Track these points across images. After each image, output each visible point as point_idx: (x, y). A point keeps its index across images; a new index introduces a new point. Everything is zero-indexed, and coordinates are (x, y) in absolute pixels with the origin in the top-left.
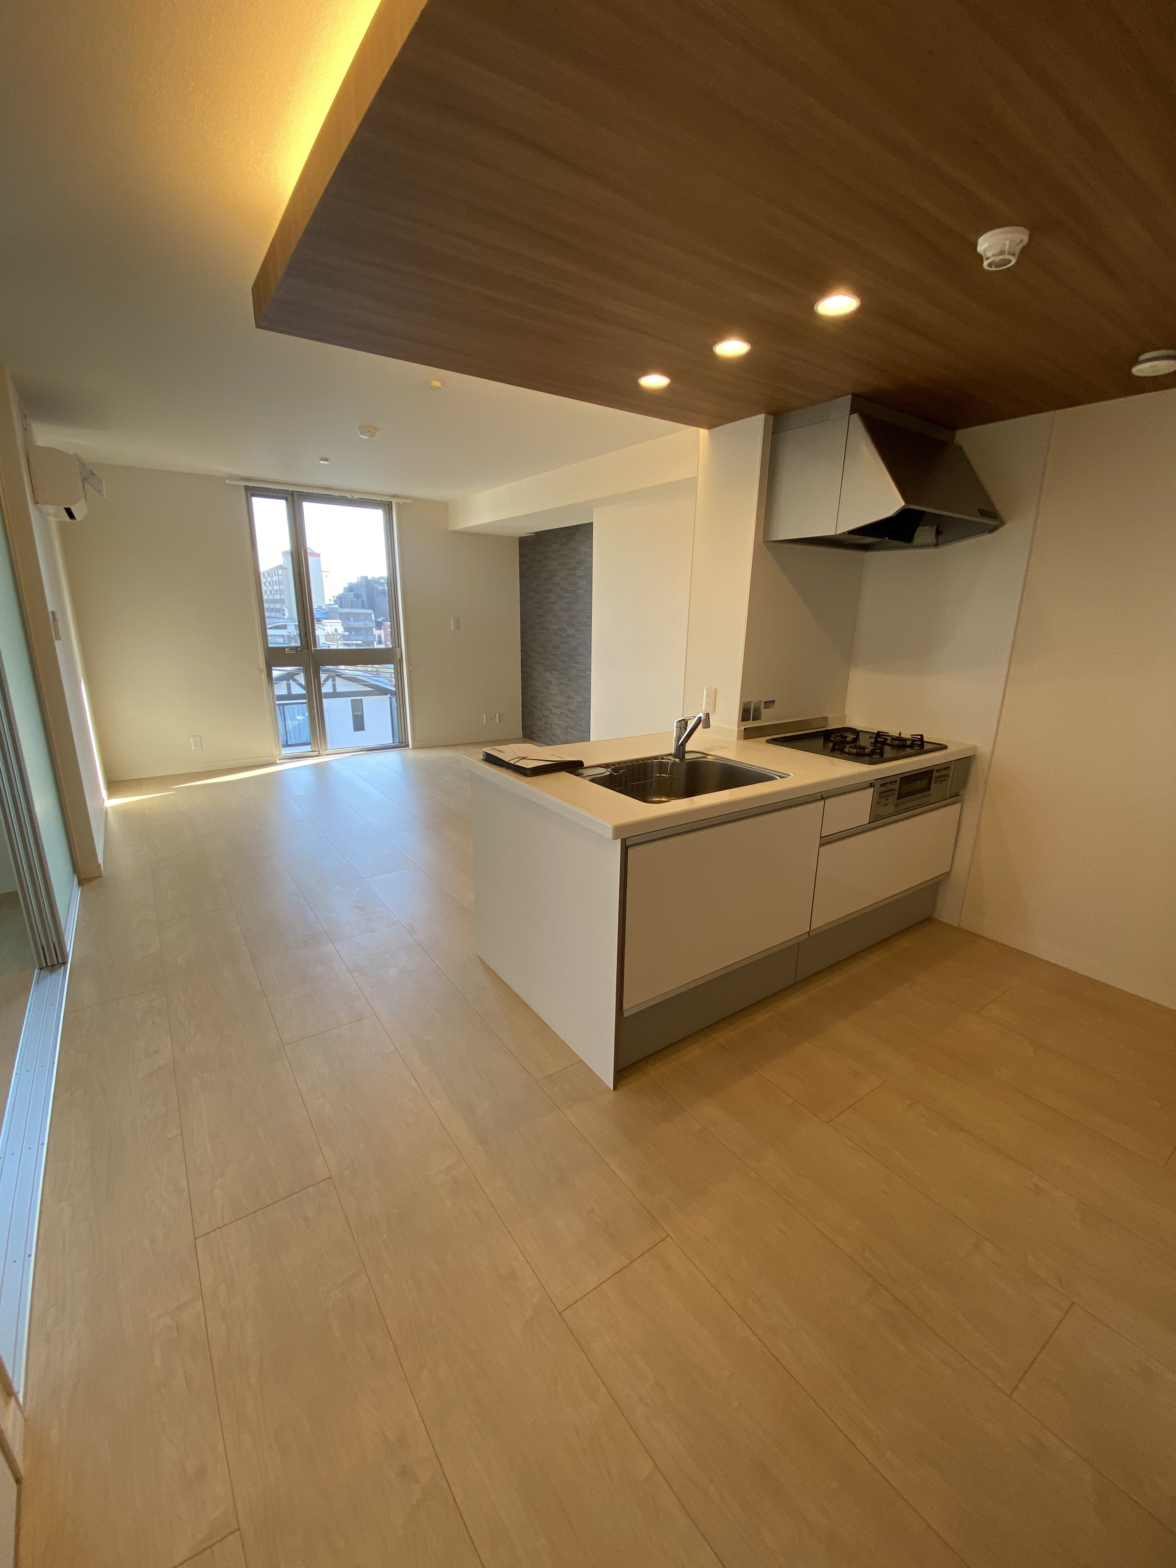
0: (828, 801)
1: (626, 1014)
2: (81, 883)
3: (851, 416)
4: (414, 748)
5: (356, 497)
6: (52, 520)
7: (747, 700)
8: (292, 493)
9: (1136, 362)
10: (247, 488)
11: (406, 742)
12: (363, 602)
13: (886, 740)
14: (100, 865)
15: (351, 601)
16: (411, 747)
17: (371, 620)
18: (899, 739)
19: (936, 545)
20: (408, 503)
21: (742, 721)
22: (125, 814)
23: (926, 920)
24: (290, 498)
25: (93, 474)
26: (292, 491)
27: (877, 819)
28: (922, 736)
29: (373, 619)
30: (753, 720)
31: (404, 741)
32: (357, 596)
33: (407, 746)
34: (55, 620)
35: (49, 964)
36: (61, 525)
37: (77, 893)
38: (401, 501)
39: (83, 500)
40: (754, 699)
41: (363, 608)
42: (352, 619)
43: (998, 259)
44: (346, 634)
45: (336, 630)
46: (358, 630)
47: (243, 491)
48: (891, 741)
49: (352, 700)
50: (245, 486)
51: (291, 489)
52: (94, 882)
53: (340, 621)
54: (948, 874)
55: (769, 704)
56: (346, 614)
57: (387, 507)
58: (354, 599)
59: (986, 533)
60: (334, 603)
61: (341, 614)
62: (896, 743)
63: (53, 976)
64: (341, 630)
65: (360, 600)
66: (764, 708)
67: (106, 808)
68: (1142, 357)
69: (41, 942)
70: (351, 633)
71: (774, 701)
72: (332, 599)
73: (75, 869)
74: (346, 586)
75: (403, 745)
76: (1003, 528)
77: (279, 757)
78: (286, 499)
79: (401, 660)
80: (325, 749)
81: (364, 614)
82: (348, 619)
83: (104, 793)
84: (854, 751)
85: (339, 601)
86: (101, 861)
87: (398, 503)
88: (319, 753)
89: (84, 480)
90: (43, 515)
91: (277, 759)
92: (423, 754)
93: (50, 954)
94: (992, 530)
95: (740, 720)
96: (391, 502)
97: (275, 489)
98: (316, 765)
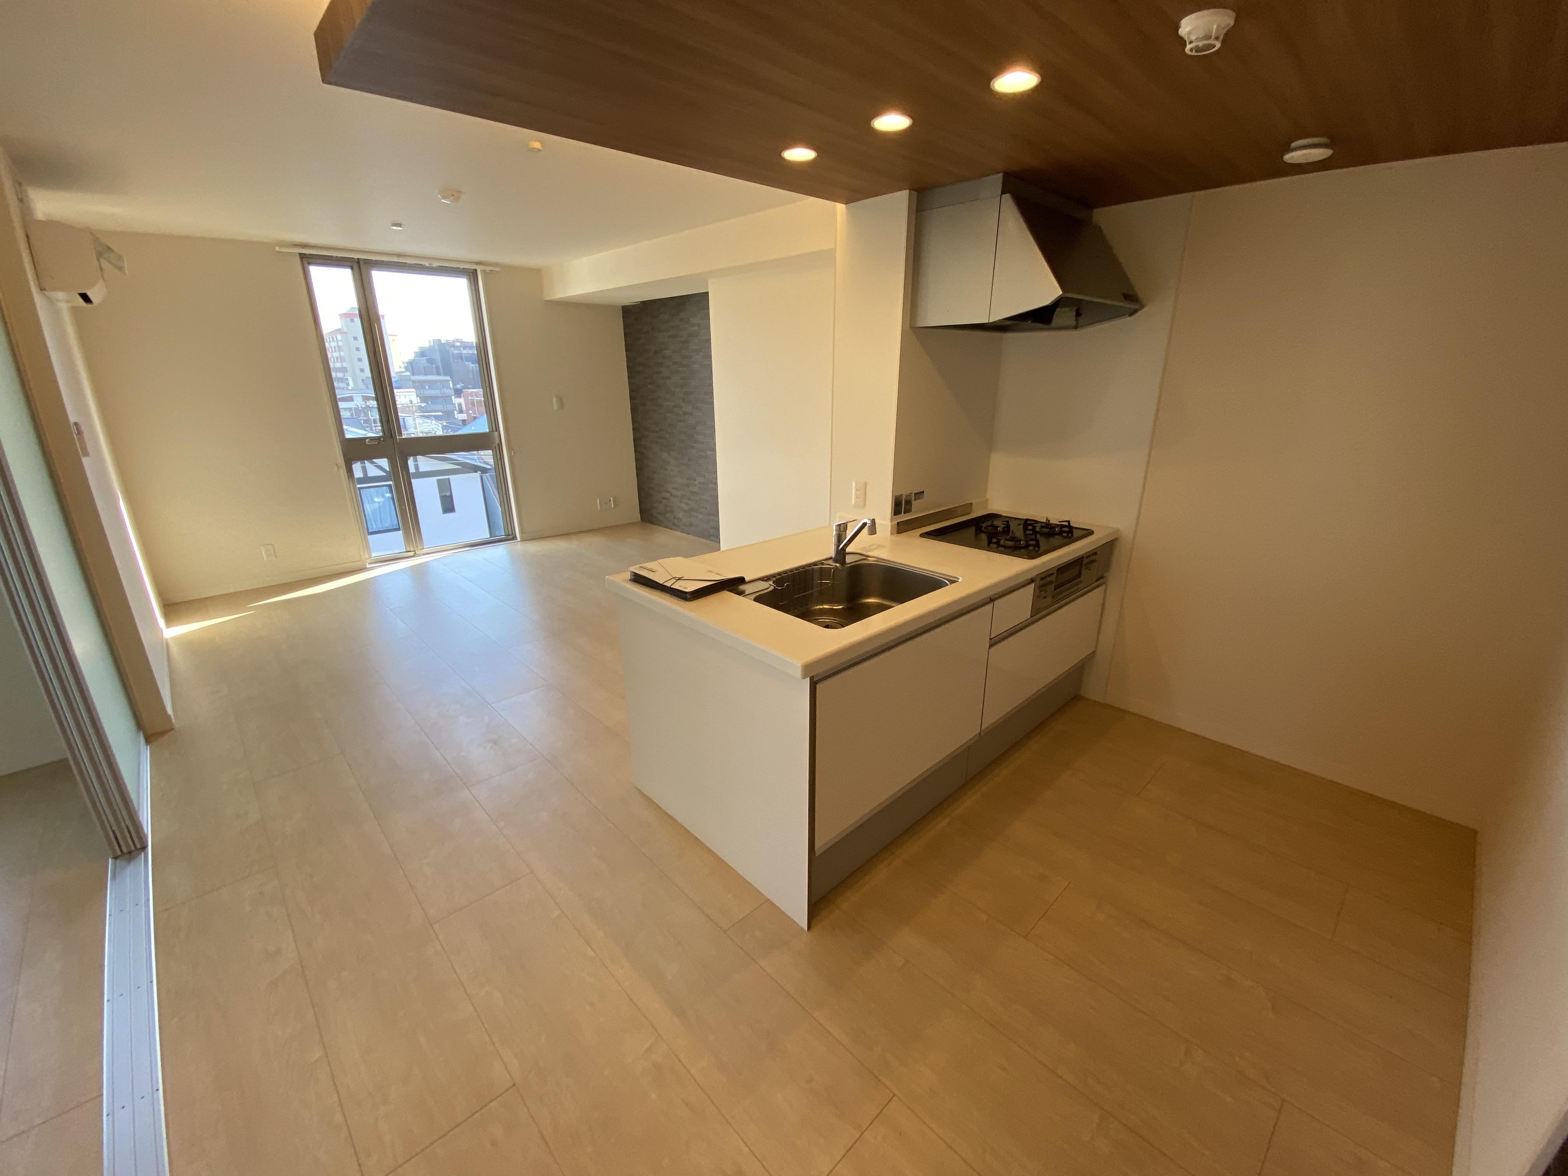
0: (996, 602)
1: (818, 853)
2: (148, 740)
3: (1003, 196)
4: (523, 540)
5: (434, 266)
6: (64, 307)
7: (898, 494)
8: (358, 261)
9: (1289, 150)
10: (302, 256)
11: (512, 535)
12: (437, 367)
13: (1034, 527)
14: (170, 716)
15: (424, 367)
16: (519, 540)
17: (449, 388)
18: (1047, 525)
19: (1076, 327)
20: (496, 271)
21: (894, 515)
22: (189, 645)
23: (1076, 698)
24: (356, 266)
25: (109, 248)
26: (358, 259)
27: (1039, 612)
28: (1069, 522)
29: (451, 386)
30: (904, 513)
31: (510, 533)
32: (431, 361)
33: (515, 538)
34: (79, 433)
35: (125, 850)
36: (74, 310)
37: (146, 754)
38: (488, 269)
39: (101, 281)
40: (905, 492)
41: (438, 374)
42: (427, 387)
43: (1201, 44)
44: (423, 405)
45: (411, 401)
46: (434, 399)
47: (298, 260)
48: (1040, 529)
49: (438, 481)
50: (299, 254)
51: (356, 256)
52: (166, 737)
53: (414, 390)
54: (1094, 652)
55: (918, 495)
56: (419, 381)
57: (472, 276)
58: (427, 365)
59: (1126, 316)
60: (404, 370)
61: (414, 382)
62: (1046, 530)
63: (132, 864)
64: (416, 400)
65: (434, 366)
66: (915, 500)
67: (166, 639)
68: (1294, 145)
69: (111, 827)
70: (427, 403)
71: (923, 492)
72: (402, 366)
73: (140, 725)
74: (417, 350)
75: (510, 537)
76: (1143, 310)
77: (368, 561)
78: (352, 268)
79: (500, 445)
80: (421, 548)
81: (440, 381)
82: (423, 388)
83: (161, 621)
84: (1010, 543)
85: (410, 368)
86: (170, 711)
87: (484, 271)
88: (415, 554)
89: (100, 255)
90: (50, 301)
91: (367, 564)
92: (534, 548)
93: (124, 838)
94: (1133, 313)
95: (893, 515)
96: (476, 270)
97: (337, 257)
98: (413, 568)
